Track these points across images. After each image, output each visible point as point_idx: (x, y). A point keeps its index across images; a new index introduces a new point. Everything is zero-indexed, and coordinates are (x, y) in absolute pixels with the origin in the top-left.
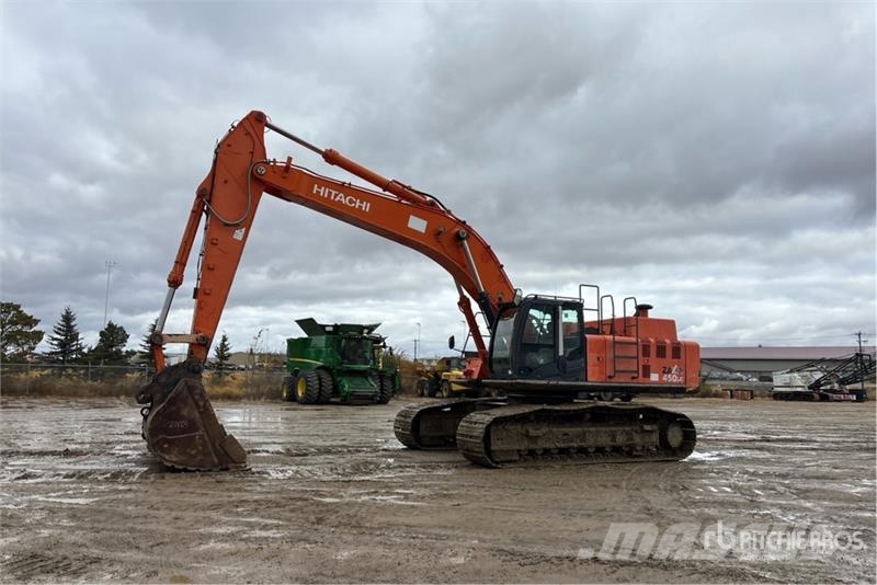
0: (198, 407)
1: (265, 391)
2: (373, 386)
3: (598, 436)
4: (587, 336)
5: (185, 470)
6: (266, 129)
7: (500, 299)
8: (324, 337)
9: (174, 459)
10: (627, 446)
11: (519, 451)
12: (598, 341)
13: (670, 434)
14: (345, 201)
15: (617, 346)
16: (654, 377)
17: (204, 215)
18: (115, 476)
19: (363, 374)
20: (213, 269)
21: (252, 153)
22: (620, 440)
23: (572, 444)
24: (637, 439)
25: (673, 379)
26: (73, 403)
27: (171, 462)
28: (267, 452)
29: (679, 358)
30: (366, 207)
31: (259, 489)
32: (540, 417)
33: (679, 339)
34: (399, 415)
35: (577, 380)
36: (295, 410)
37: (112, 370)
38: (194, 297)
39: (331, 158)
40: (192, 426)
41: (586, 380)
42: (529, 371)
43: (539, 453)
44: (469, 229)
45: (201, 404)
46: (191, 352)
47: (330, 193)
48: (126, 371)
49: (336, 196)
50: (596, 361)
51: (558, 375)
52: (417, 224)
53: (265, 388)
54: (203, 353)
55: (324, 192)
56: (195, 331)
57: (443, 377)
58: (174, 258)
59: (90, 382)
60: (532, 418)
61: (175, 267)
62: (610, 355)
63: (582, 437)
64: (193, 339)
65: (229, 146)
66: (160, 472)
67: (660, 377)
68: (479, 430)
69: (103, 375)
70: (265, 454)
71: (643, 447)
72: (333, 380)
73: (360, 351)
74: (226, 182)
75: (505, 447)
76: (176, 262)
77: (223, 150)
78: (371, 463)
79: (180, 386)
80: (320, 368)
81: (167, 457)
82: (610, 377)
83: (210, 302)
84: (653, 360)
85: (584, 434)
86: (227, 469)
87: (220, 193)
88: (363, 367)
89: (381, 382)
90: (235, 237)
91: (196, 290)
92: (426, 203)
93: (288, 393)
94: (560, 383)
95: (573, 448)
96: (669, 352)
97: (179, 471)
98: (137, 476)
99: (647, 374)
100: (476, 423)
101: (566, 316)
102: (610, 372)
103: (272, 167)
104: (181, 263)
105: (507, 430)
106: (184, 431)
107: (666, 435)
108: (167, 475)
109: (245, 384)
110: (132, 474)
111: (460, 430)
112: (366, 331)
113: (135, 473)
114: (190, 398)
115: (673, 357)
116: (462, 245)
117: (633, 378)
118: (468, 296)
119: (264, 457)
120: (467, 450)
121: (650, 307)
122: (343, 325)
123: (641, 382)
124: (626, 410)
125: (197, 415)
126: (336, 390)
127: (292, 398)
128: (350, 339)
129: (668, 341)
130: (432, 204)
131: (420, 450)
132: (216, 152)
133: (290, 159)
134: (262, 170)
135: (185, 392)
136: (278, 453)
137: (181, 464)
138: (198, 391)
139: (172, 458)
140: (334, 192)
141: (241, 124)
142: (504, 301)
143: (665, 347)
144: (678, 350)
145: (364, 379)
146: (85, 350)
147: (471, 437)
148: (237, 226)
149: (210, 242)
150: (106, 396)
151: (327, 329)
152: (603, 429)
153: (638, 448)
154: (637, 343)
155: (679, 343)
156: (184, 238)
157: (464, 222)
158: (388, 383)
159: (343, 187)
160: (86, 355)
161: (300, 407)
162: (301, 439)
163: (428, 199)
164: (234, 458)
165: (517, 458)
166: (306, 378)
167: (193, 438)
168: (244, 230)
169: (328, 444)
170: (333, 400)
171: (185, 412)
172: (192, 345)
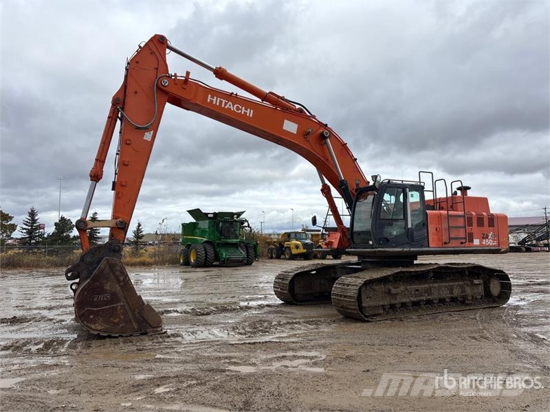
0: (119, 282)
1: (168, 259)
2: (242, 254)
3: (440, 290)
4: (427, 211)
5: (110, 337)
6: (168, 51)
7: (357, 185)
8: (207, 222)
9: (99, 328)
10: (461, 297)
11: (383, 306)
12: (435, 215)
13: (492, 285)
14: (234, 108)
15: (450, 218)
16: (476, 242)
17: (119, 122)
18: (48, 345)
19: (235, 245)
20: (127, 165)
21: (157, 69)
22: (457, 292)
23: (422, 298)
24: (468, 290)
25: (490, 243)
26: (35, 273)
27: (97, 330)
28: (177, 311)
29: (493, 226)
30: (250, 113)
31: (176, 357)
32: (397, 278)
33: (491, 212)
34: (277, 278)
35: (422, 246)
36: (190, 272)
37: (64, 248)
38: (113, 189)
39: (220, 74)
40: (114, 298)
41: (429, 247)
42: (387, 241)
43: (398, 306)
44: (330, 130)
45: (122, 278)
46: (112, 235)
47: (221, 102)
48: (73, 249)
49: (226, 104)
50: (435, 230)
51: (408, 243)
52: (290, 127)
53: (168, 257)
54: (122, 235)
55: (216, 101)
56: (115, 217)
57: (285, 246)
58: (95, 156)
59: (47, 257)
60: (391, 279)
61: (96, 165)
62: (445, 225)
63: (428, 291)
64: (113, 224)
65: (137, 62)
66: (87, 339)
67: (481, 242)
68: (353, 292)
69: (57, 252)
70: (176, 314)
71: (473, 297)
72: (215, 250)
73: (233, 230)
74: (136, 93)
75: (372, 303)
76: (96, 160)
77: (133, 67)
78: (264, 321)
79: (103, 264)
80: (205, 242)
81: (93, 326)
82: (445, 243)
83: (126, 194)
84: (475, 229)
85: (430, 288)
86: (145, 334)
87: (131, 101)
88: (235, 241)
89: (247, 250)
90: (145, 138)
91: (114, 183)
92: (295, 110)
93: (183, 260)
94: (412, 249)
95: (423, 300)
96: (486, 222)
97: (104, 338)
98: (66, 345)
99: (471, 241)
100: (348, 285)
101: (412, 196)
102: (445, 239)
103: (174, 80)
104: (101, 160)
105: (374, 290)
106: (107, 303)
107: (489, 287)
108: (94, 343)
109: (154, 255)
110: (62, 342)
111: (334, 291)
112: (235, 216)
113: (66, 341)
114: (111, 274)
115: (489, 226)
116: (326, 143)
117: (462, 243)
118: (329, 184)
119: (175, 318)
120: (342, 307)
121: (469, 188)
122: (219, 213)
123: (467, 247)
124: (457, 268)
125: (118, 288)
126: (217, 257)
127: (187, 263)
128: (225, 222)
129: (485, 214)
130: (301, 111)
131: (296, 305)
132: (127, 69)
133: (188, 73)
134: (166, 82)
135: (107, 270)
136: (185, 312)
137: (105, 332)
138: (118, 268)
139: (98, 327)
140: (224, 101)
141: (147, 44)
142: (361, 186)
143: (483, 218)
144: (492, 219)
145: (235, 249)
146: (46, 236)
147: (345, 297)
148: (147, 129)
149: (124, 142)
150: (59, 266)
151: (209, 215)
152: (444, 284)
153: (469, 298)
154: (464, 216)
155: (492, 215)
156: (102, 140)
157: (326, 125)
158: (251, 251)
159: (231, 97)
160: (46, 239)
161: (193, 269)
162: (201, 298)
163: (297, 106)
164: (152, 324)
165: (381, 312)
166: (196, 250)
167: (114, 309)
168: (152, 132)
169: (222, 301)
170: (214, 263)
171: (107, 287)
172: (112, 229)
